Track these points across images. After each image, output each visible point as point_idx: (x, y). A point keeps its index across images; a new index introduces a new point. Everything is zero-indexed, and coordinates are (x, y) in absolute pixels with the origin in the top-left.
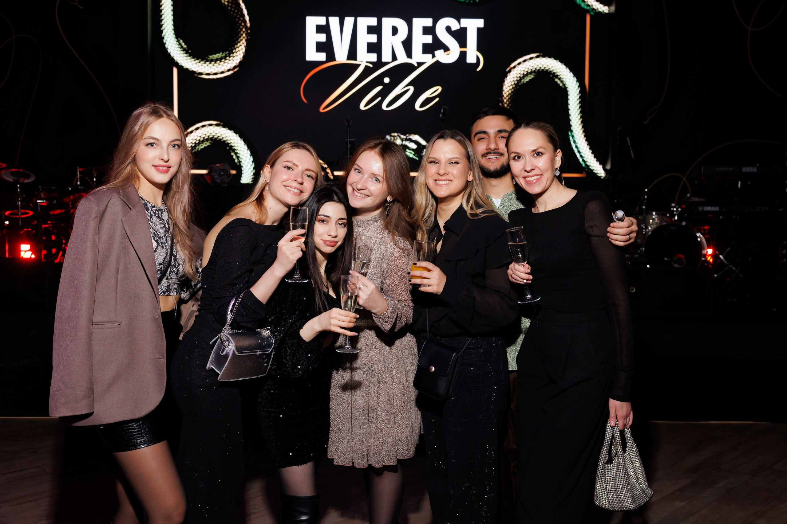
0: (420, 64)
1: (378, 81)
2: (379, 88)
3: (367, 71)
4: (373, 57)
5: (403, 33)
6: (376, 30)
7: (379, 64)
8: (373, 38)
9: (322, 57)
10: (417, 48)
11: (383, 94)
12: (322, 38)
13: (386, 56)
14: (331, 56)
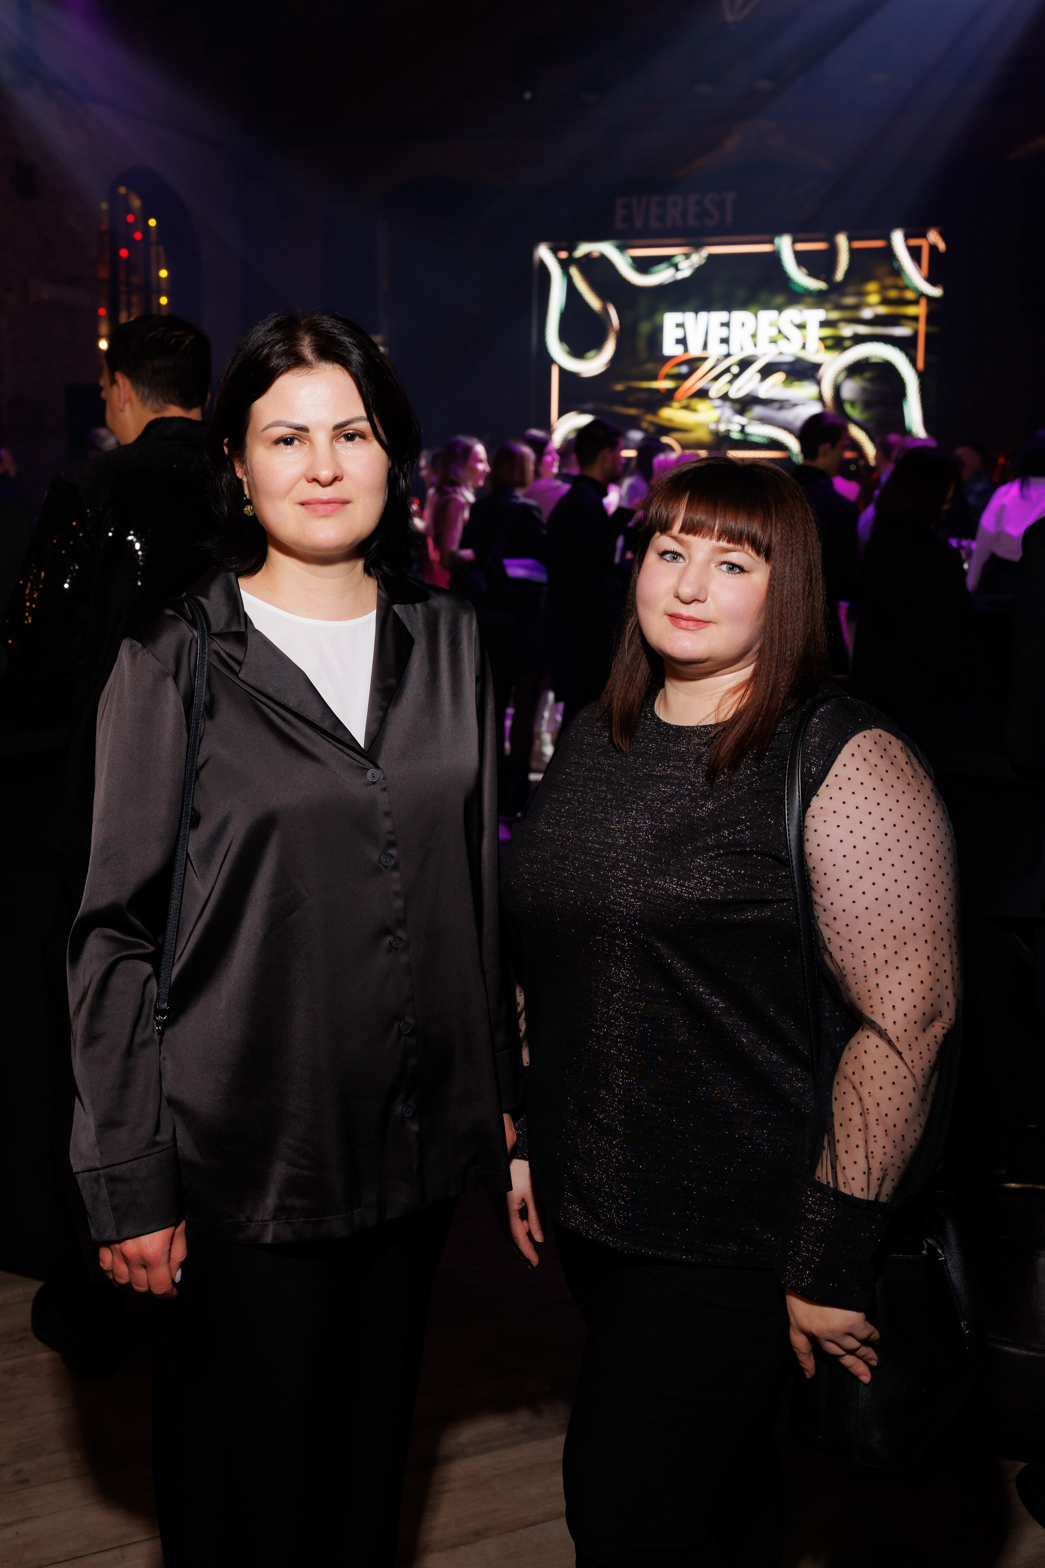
0: (765, 354)
1: (727, 370)
2: (727, 377)
3: (719, 361)
4: (723, 349)
5: (750, 329)
6: (727, 325)
7: (728, 355)
8: (723, 332)
9: (678, 350)
10: (762, 339)
11: (731, 382)
12: (679, 334)
13: (734, 348)
14: (686, 350)
